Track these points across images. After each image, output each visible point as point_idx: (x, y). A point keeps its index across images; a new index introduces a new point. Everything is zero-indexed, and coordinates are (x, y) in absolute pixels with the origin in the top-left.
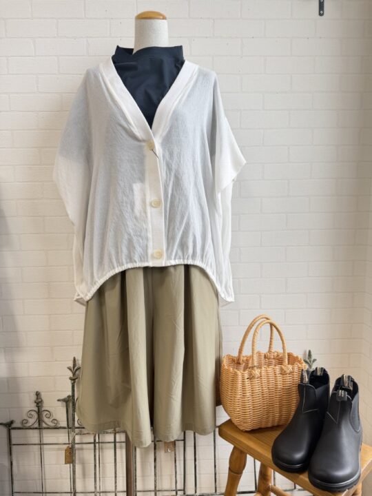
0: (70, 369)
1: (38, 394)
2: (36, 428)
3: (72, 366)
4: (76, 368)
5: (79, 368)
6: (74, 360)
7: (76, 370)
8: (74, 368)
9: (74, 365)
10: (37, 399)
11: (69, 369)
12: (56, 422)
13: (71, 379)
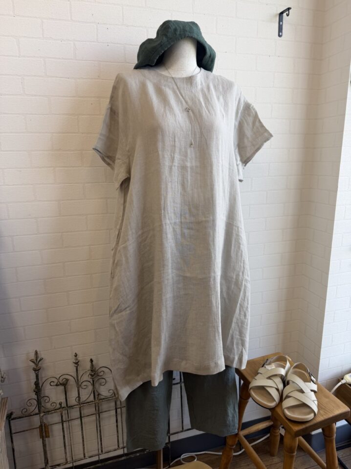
4: (38, 360)
5: (42, 359)
6: (36, 353)
7: (40, 361)
8: (36, 360)
9: (37, 358)
11: (32, 361)
13: (35, 370)
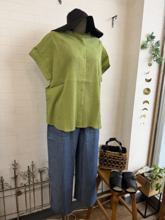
0: (13, 165)
1: (2, 177)
2: (1, 191)
3: (14, 164)
5: (17, 164)
6: (15, 161)
10: (2, 179)
12: (10, 187)
13: (14, 169)
